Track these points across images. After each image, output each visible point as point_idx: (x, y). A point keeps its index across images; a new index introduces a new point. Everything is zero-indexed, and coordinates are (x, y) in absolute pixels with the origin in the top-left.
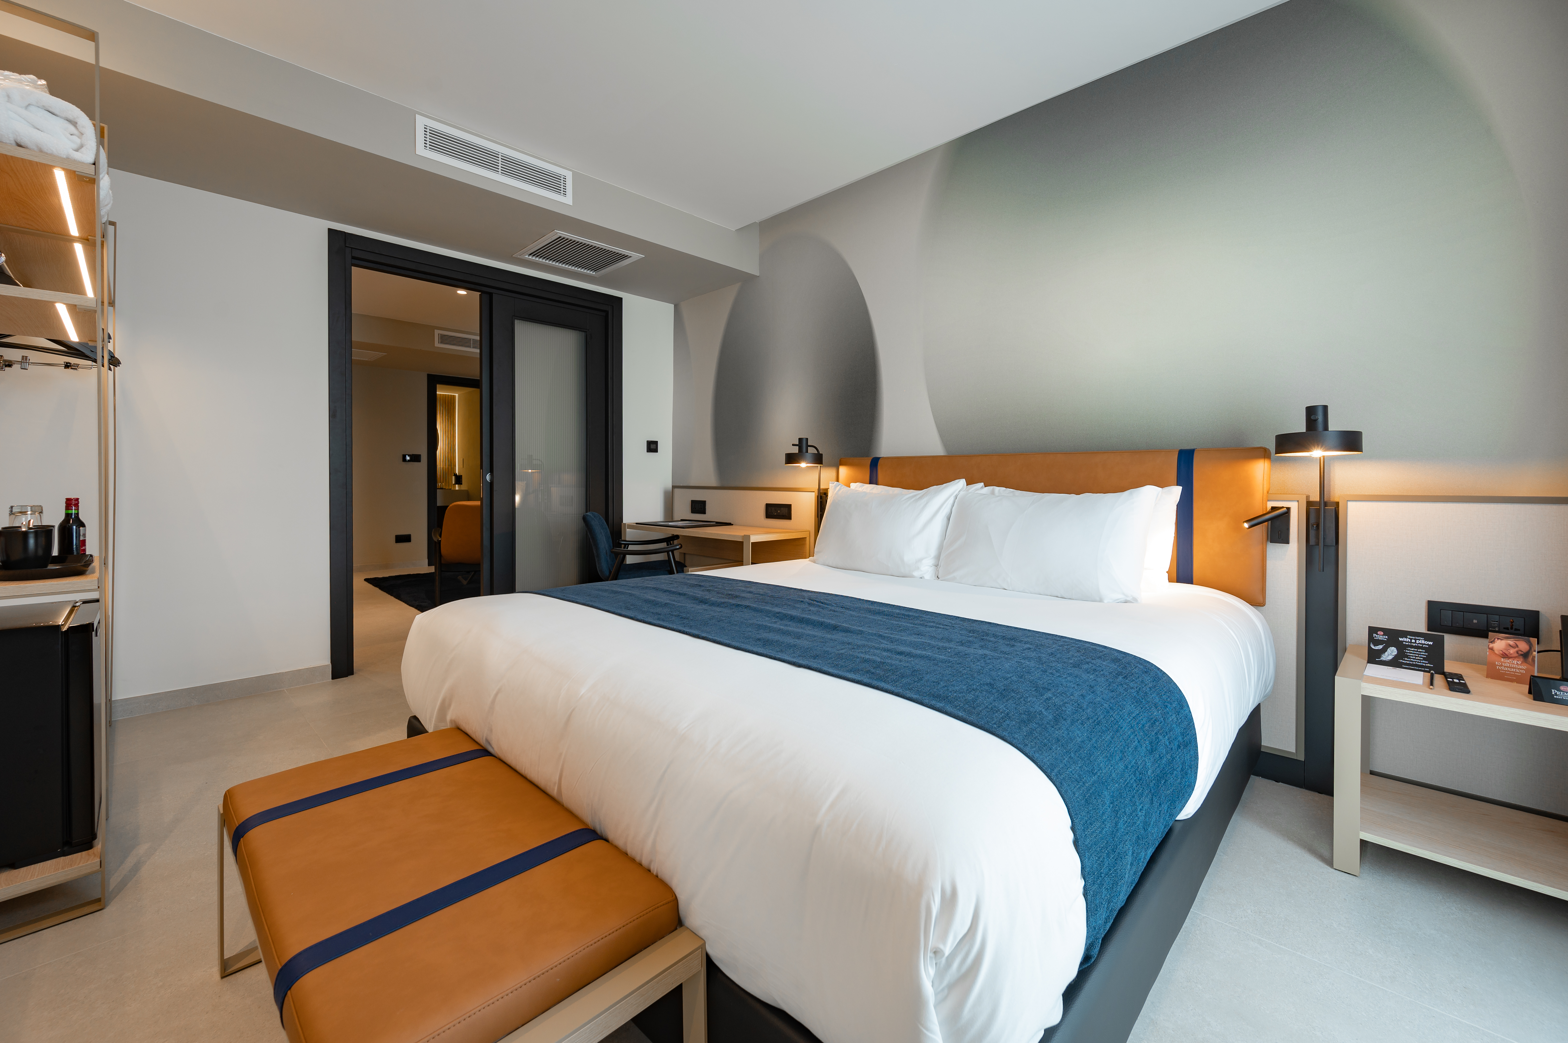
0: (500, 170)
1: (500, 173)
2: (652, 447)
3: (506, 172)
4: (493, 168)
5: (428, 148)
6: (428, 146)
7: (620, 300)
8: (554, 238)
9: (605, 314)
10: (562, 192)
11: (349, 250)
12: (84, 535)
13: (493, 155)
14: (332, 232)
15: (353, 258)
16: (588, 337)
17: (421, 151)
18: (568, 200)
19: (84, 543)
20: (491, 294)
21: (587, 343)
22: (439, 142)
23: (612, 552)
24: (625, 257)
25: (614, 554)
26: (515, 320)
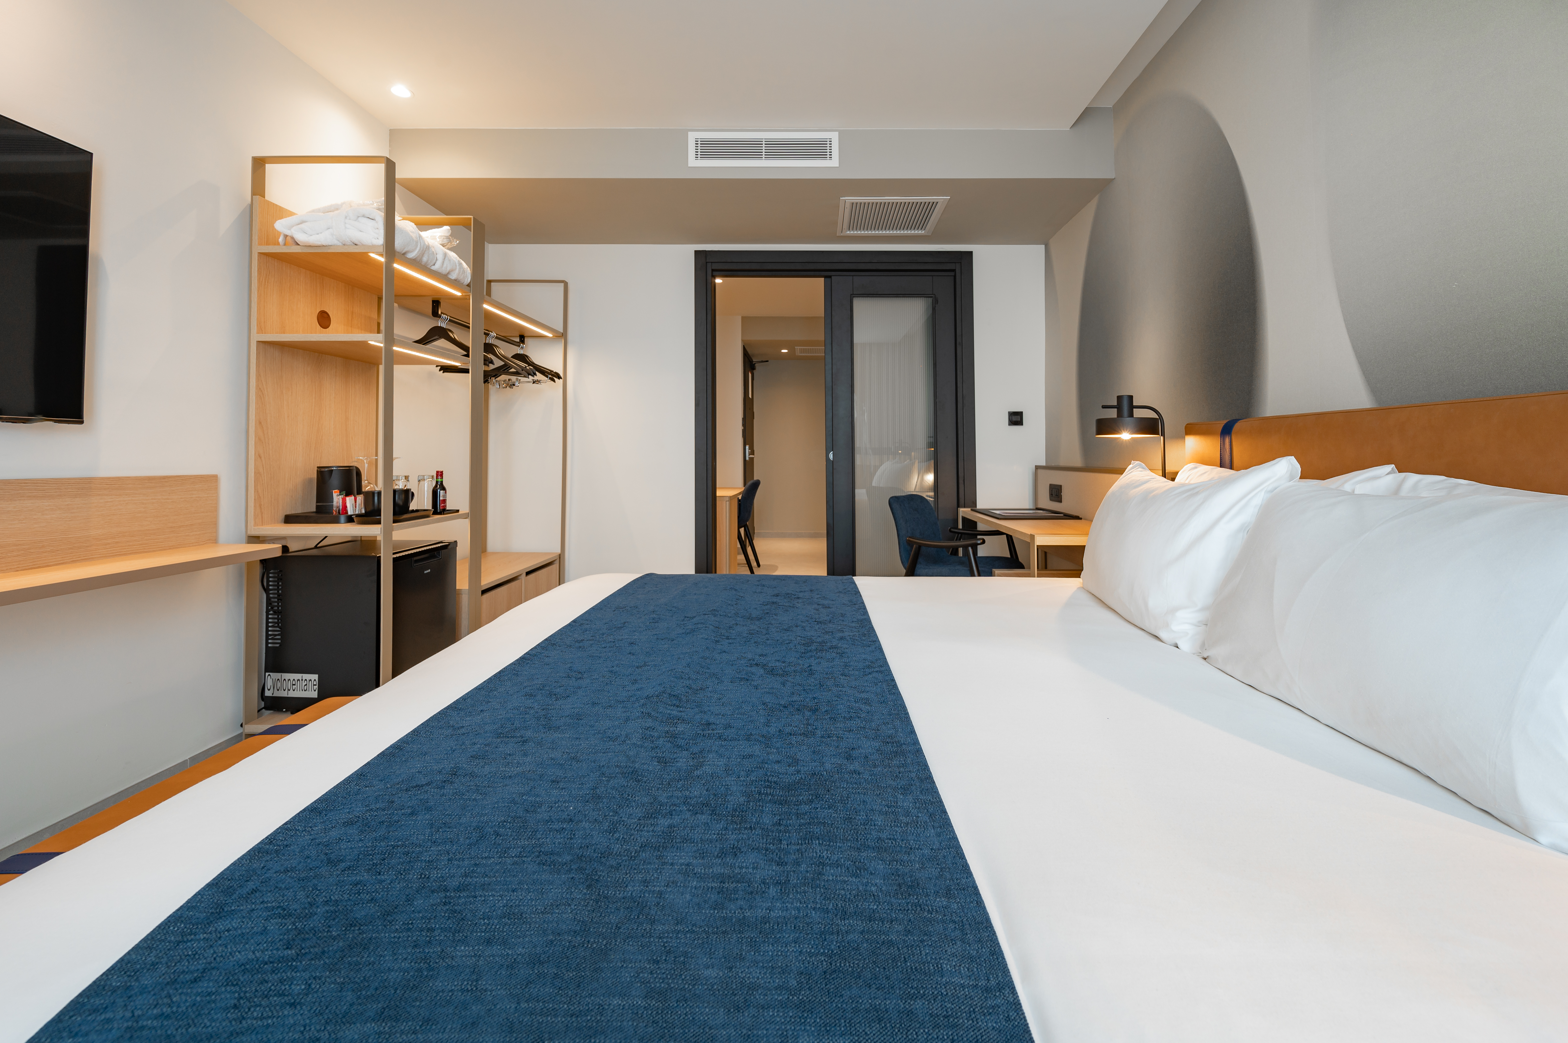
0: (764, 156)
1: (764, 158)
2: (1016, 419)
3: (770, 155)
4: (757, 155)
5: (699, 158)
6: (699, 156)
7: (970, 254)
8: (848, 206)
9: (953, 274)
10: (828, 156)
11: (709, 265)
12: (445, 496)
13: (758, 143)
14: (697, 252)
15: (713, 270)
16: (935, 302)
17: (693, 162)
18: (834, 162)
19: (444, 501)
20: (830, 277)
21: (934, 309)
22: (708, 149)
23: (909, 540)
24: (934, 204)
25: (910, 544)
26: (854, 298)
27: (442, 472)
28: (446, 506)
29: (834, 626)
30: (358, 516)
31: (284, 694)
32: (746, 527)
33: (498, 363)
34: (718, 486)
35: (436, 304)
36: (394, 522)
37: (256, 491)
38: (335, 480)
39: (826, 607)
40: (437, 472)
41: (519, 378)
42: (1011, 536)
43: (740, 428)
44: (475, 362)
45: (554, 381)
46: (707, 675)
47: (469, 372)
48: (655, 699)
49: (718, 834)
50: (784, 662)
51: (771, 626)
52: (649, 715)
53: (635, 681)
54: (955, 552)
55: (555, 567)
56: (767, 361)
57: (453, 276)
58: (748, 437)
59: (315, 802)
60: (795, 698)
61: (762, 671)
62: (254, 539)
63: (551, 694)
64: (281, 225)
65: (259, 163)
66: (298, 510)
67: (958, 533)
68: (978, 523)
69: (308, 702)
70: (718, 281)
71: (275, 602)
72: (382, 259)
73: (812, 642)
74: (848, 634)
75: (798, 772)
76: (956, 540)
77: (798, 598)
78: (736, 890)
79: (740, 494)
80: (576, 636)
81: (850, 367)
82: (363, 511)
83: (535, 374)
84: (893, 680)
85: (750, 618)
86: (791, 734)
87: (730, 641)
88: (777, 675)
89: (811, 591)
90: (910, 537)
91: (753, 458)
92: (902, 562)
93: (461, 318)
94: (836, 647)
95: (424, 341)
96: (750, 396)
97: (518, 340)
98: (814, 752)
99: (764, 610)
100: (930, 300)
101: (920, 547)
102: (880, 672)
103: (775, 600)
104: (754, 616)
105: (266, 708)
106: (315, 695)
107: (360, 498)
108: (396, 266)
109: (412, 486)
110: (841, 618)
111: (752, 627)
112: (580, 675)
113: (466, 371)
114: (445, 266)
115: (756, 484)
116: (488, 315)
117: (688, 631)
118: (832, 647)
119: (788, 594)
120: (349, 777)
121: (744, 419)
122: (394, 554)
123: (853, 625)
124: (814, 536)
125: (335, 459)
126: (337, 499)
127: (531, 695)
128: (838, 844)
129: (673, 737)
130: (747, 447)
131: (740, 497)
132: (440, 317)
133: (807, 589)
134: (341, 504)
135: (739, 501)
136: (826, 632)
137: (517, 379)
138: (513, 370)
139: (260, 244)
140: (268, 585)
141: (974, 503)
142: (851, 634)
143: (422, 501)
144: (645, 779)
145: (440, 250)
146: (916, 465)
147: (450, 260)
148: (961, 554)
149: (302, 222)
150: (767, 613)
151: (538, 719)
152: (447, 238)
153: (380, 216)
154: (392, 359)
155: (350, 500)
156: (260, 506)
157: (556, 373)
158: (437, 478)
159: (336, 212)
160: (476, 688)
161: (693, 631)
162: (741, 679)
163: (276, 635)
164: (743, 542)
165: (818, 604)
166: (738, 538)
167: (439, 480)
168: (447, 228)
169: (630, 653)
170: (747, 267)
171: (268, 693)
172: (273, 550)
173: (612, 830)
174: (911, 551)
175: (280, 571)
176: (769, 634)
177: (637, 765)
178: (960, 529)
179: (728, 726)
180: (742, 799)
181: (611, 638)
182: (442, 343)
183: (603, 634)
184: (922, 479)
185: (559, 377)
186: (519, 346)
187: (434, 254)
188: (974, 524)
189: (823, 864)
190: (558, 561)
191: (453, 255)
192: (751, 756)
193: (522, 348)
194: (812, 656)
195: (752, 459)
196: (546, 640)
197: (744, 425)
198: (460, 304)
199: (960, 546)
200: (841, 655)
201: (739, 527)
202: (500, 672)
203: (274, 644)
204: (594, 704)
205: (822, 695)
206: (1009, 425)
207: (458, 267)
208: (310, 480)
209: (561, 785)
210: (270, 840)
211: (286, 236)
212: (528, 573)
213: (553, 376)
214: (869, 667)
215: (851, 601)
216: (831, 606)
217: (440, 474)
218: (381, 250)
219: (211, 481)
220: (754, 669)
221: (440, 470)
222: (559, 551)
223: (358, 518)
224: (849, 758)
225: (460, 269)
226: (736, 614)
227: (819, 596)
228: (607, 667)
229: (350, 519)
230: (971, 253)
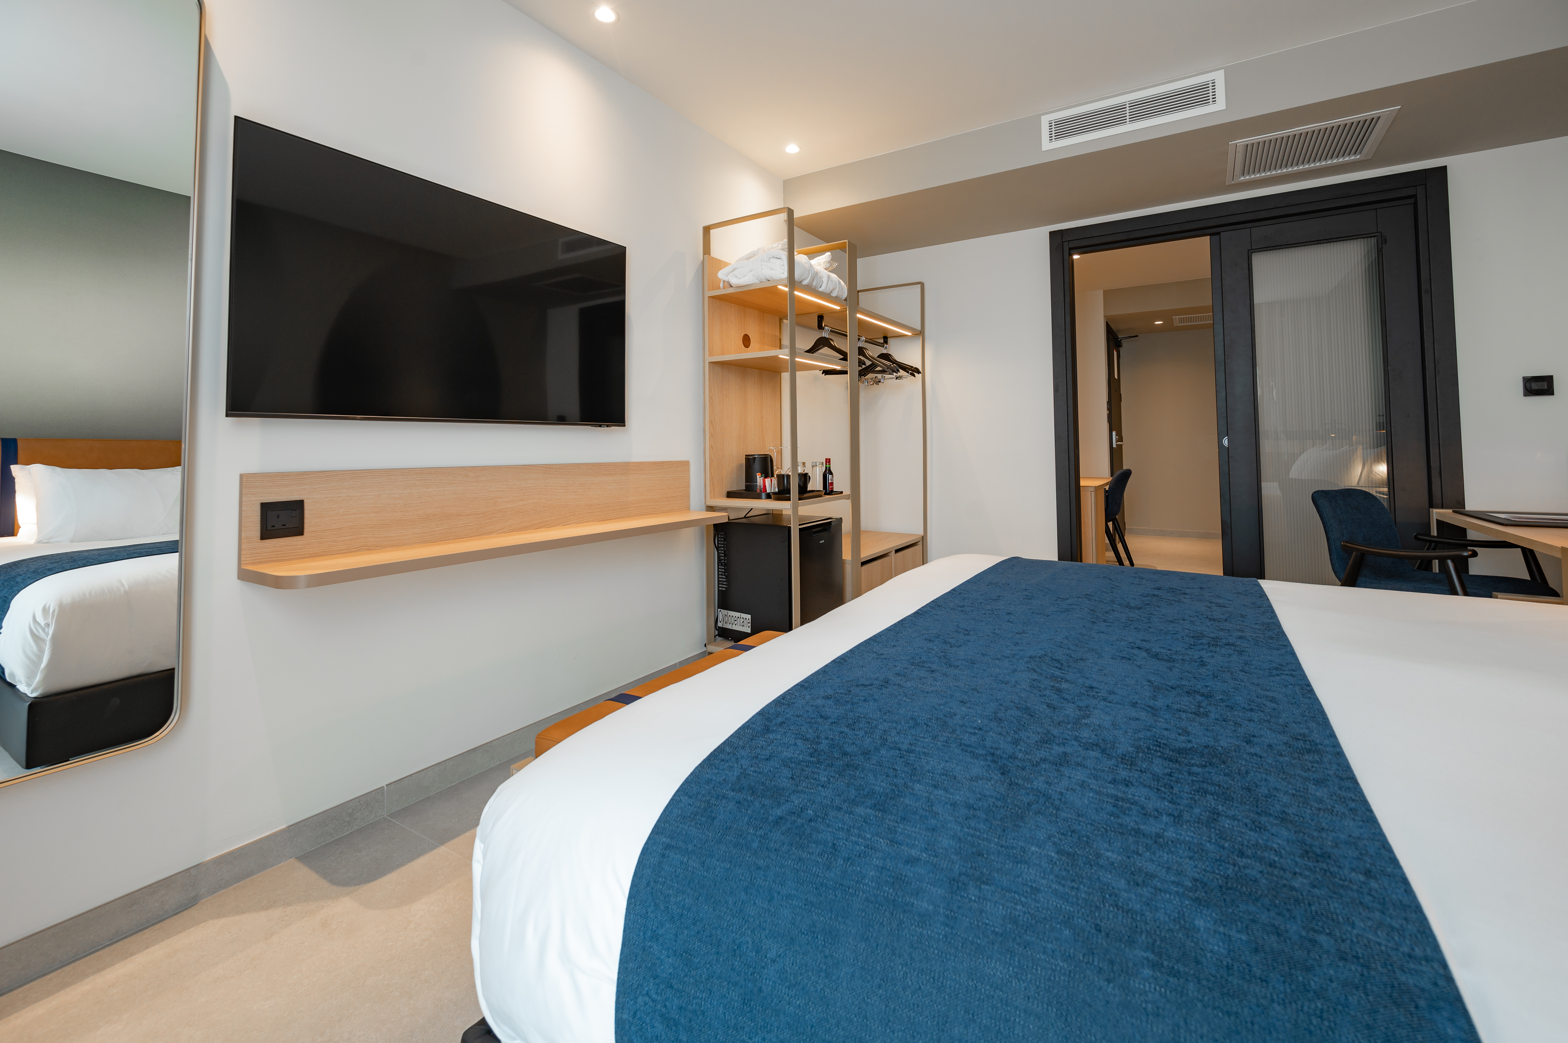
1: (1128, 123)
2: (1539, 386)
3: (1137, 118)
4: (1121, 121)
5: (1054, 140)
6: (1054, 137)
7: (1442, 171)
8: (1240, 150)
9: (1412, 201)
10: (1211, 100)
11: (1066, 244)
12: (832, 479)
13: (1121, 108)
14: (1052, 234)
15: (1070, 249)
16: (1382, 242)
17: (1047, 145)
18: (1221, 104)
19: (832, 484)
20: (1218, 234)
21: (1380, 251)
22: (1062, 129)
23: (1345, 546)
24: (1373, 122)
25: (1347, 550)
26: (1253, 254)
27: (830, 459)
28: (833, 488)
29: (1231, 625)
30: (774, 493)
31: (730, 627)
32: (1114, 521)
33: (868, 363)
34: (1082, 473)
35: (821, 318)
36: (800, 499)
37: (711, 473)
38: (757, 465)
39: (1221, 606)
40: (826, 459)
41: (884, 375)
42: (1532, 552)
43: (1105, 412)
44: (852, 365)
45: (914, 376)
46: (1087, 650)
47: (847, 374)
48: (1038, 659)
49: (1109, 768)
50: (1169, 650)
51: (1153, 616)
52: (1034, 671)
53: (1016, 644)
54: (1426, 565)
55: (918, 548)
56: (1137, 336)
57: (834, 294)
58: (1114, 422)
59: (802, 681)
60: (1184, 683)
61: (1145, 654)
62: (710, 508)
63: (945, 642)
64: (722, 275)
65: (707, 230)
66: (734, 488)
67: (1431, 542)
68: (1468, 531)
69: (745, 635)
70: (1076, 257)
71: (722, 556)
72: (786, 289)
73: (1204, 636)
74: (1249, 634)
75: (1189, 741)
76: (1428, 549)
77: (1185, 594)
78: (1130, 809)
79: (1107, 484)
80: (957, 602)
81: (1249, 335)
82: (777, 490)
83: (898, 371)
84: (1309, 685)
85: (1128, 606)
86: (1180, 711)
87: (1108, 624)
88: (1162, 660)
89: (1201, 588)
90: (1346, 542)
91: (1121, 445)
92: (1335, 573)
93: (839, 328)
94: (1233, 645)
95: (811, 350)
96: (1116, 377)
97: (882, 341)
98: (1207, 730)
99: (1143, 601)
100: (1373, 241)
101: (1362, 555)
102: (1291, 675)
103: (1157, 593)
104: (1132, 605)
105: (719, 635)
106: (749, 630)
107: (775, 480)
108: (796, 293)
109: (808, 470)
110: (1241, 619)
111: (1131, 615)
112: (967, 632)
113: (845, 372)
114: (828, 286)
115: (1127, 474)
116: (861, 323)
117: (1062, 610)
118: (1228, 644)
119: (1173, 588)
120: (818, 671)
121: (1109, 403)
122: (800, 525)
123: (1257, 627)
124: (1204, 536)
125: (756, 450)
126: (759, 479)
127: (930, 640)
128: (1235, 804)
129: (1059, 691)
130: (1114, 433)
131: (1107, 488)
132: (823, 329)
133: (1196, 586)
134: (762, 484)
135: (1106, 492)
136: (1221, 629)
137: (882, 376)
138: (879, 369)
139: (709, 290)
140: (718, 544)
141: (1462, 504)
142: (1254, 635)
143: (816, 484)
144: (1037, 716)
145: (824, 273)
146: (1360, 452)
147: (832, 281)
148: (1436, 567)
149: (735, 269)
150: (1148, 604)
151: (940, 658)
152: (829, 262)
153: (784, 255)
154: (795, 368)
155: (768, 481)
156: (713, 484)
157: (916, 368)
158: (826, 464)
159: (755, 257)
160: (886, 629)
161: (1067, 610)
162: (1123, 658)
163: (724, 581)
164: (1112, 535)
165: (1211, 602)
166: (1106, 532)
167: (828, 466)
168: (828, 254)
169: (1009, 621)
170: (1110, 239)
171: (720, 625)
172: (721, 517)
173: (1016, 742)
174: (1350, 559)
175: (726, 533)
176: (1151, 623)
177: (1029, 705)
178: (1434, 537)
179: (1111, 692)
180: (1131, 749)
181: (989, 607)
182: (825, 350)
183: (981, 603)
184: (1371, 471)
185: (919, 372)
186: (883, 346)
187: (821, 278)
188: (1463, 531)
189: (1218, 814)
190: (921, 542)
191: (834, 276)
192: (1138, 719)
193: (886, 348)
194: (1203, 649)
195: (1120, 447)
196: (933, 601)
197: (1110, 409)
198: (840, 316)
199: (1436, 558)
200: (1241, 653)
201: (1107, 521)
202: (902, 620)
203: (724, 588)
204: (983, 655)
205: (1216, 685)
206: (1525, 395)
207: (838, 286)
208: (741, 465)
209: (968, 705)
210: (783, 697)
211: (724, 281)
212: (897, 551)
213: (913, 371)
214: (1276, 669)
215: (1254, 603)
216: (1227, 606)
217: (828, 461)
218: (786, 282)
219: (686, 464)
220: (1136, 651)
221: (828, 458)
222: (922, 533)
223: (775, 495)
224: (1248, 742)
225: (839, 287)
226: (1113, 601)
227: (1210, 594)
228: (989, 629)
229: (769, 496)
230: (1445, 168)
